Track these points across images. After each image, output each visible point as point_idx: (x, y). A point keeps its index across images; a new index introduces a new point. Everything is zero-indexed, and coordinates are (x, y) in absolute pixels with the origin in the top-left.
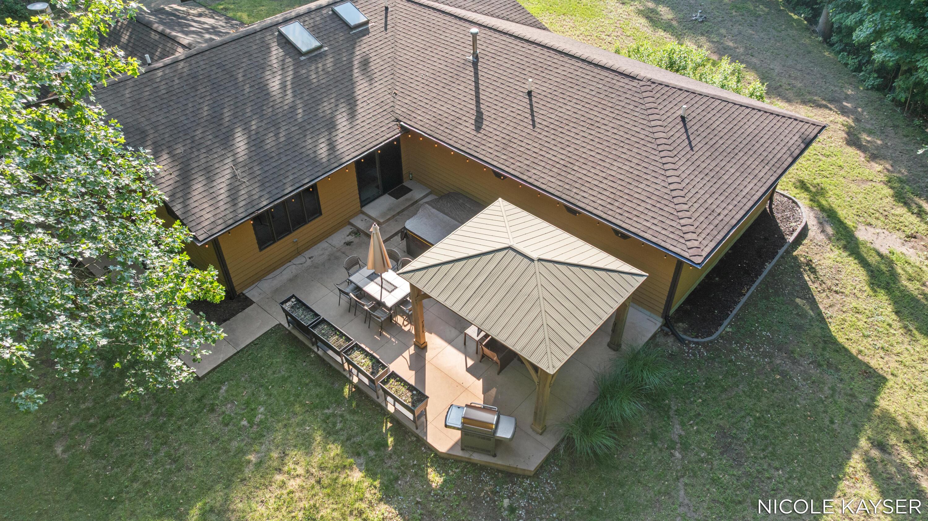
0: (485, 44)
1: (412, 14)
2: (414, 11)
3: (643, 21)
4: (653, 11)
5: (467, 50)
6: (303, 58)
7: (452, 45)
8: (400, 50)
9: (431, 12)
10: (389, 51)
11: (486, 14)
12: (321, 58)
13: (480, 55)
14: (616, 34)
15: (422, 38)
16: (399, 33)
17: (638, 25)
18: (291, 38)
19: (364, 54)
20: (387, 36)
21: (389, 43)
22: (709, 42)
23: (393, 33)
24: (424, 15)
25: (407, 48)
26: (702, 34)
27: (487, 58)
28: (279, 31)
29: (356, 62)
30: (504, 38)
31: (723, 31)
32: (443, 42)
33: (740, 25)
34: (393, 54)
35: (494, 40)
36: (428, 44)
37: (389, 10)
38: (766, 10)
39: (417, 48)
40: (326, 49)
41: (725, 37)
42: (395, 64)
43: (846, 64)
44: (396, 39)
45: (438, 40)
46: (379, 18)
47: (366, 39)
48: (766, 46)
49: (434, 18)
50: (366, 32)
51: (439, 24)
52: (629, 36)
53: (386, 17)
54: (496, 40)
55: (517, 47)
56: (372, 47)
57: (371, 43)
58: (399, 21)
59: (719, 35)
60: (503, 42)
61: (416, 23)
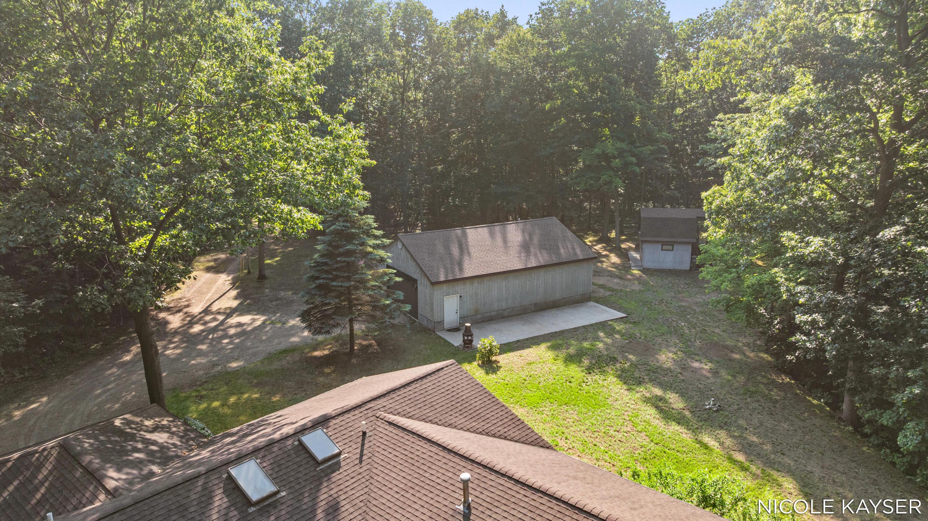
0: (479, 489)
1: (393, 441)
2: (396, 437)
3: (652, 411)
4: (661, 399)
5: (456, 495)
6: (252, 509)
7: (439, 487)
8: (376, 490)
9: (416, 439)
10: (362, 492)
11: (480, 433)
12: (275, 507)
13: (472, 505)
14: (625, 429)
15: (403, 474)
16: (376, 465)
17: (648, 417)
18: (242, 483)
19: (331, 498)
20: (361, 471)
21: (363, 480)
22: (731, 436)
23: (368, 466)
24: (407, 443)
25: (384, 488)
26: (721, 428)
27: (481, 508)
28: (229, 473)
29: (319, 511)
30: (502, 482)
31: (742, 422)
32: (428, 482)
33: (758, 413)
34: (366, 496)
35: (490, 483)
36: (410, 484)
37: (367, 435)
38: (782, 394)
39: (396, 489)
40: (283, 494)
41: (746, 429)
42: (368, 510)
43: (893, 464)
44: (372, 474)
45: (422, 479)
46: (354, 446)
47: (335, 476)
48: (794, 440)
49: (418, 448)
50: (337, 466)
51: (424, 456)
52: (640, 432)
53: (363, 445)
54: (493, 484)
55: (518, 496)
56: (342, 487)
57: (341, 482)
58: (378, 449)
59: (739, 427)
60: (501, 488)
61: (397, 454)
